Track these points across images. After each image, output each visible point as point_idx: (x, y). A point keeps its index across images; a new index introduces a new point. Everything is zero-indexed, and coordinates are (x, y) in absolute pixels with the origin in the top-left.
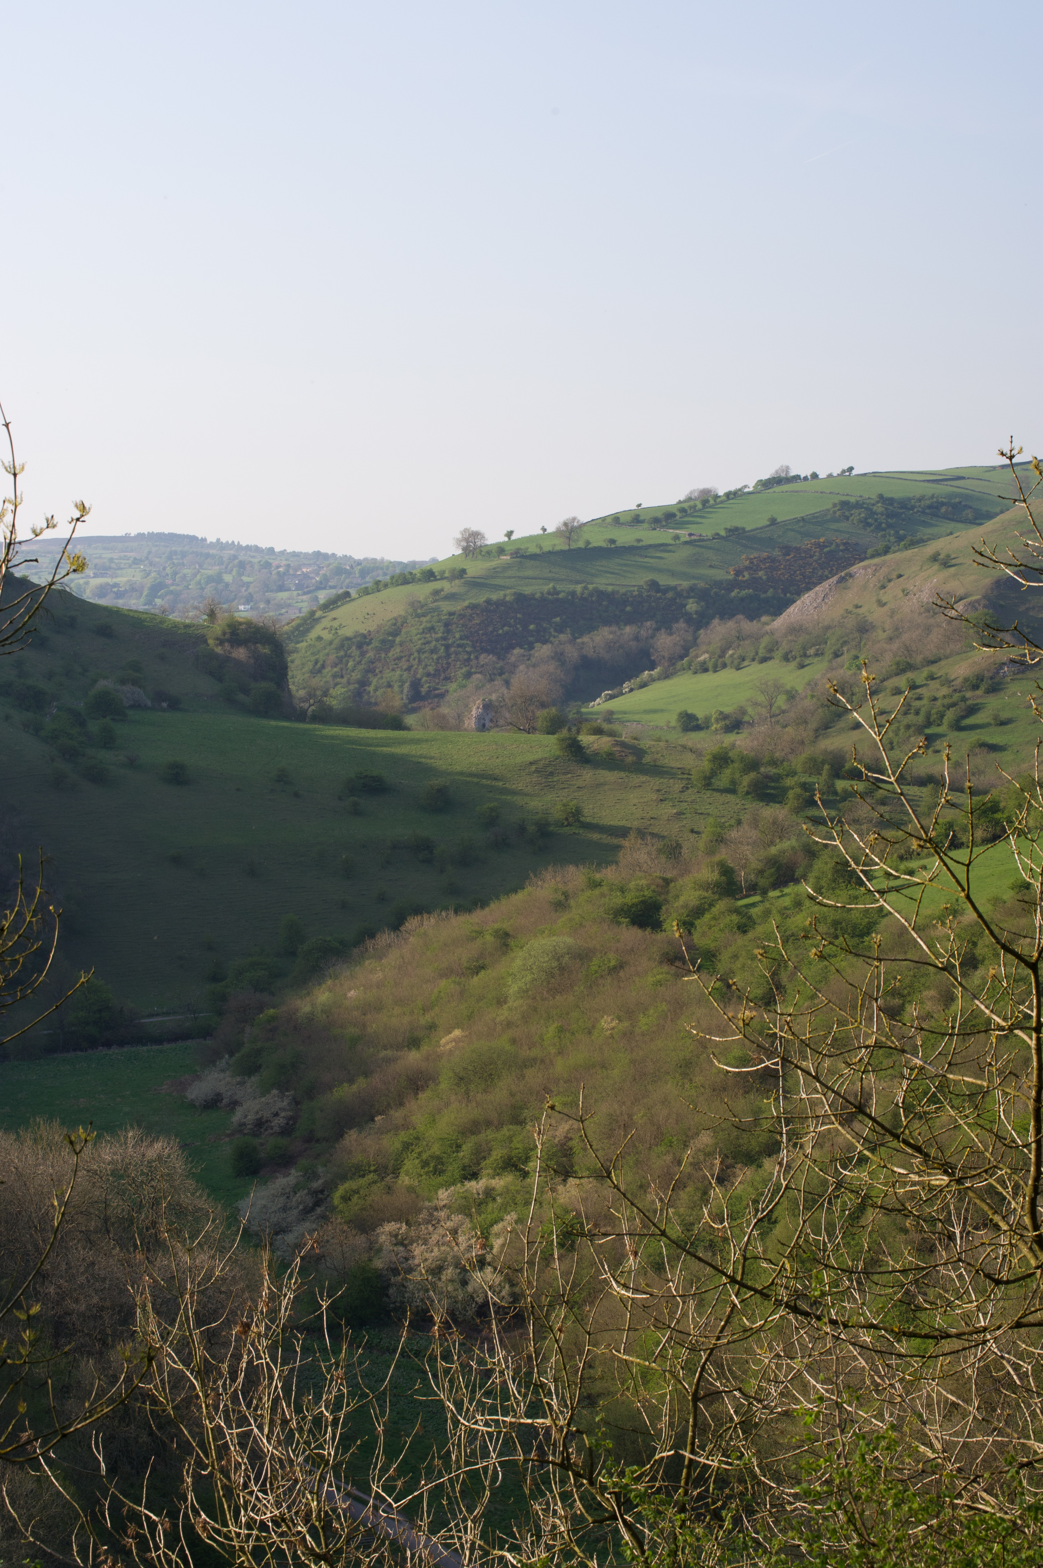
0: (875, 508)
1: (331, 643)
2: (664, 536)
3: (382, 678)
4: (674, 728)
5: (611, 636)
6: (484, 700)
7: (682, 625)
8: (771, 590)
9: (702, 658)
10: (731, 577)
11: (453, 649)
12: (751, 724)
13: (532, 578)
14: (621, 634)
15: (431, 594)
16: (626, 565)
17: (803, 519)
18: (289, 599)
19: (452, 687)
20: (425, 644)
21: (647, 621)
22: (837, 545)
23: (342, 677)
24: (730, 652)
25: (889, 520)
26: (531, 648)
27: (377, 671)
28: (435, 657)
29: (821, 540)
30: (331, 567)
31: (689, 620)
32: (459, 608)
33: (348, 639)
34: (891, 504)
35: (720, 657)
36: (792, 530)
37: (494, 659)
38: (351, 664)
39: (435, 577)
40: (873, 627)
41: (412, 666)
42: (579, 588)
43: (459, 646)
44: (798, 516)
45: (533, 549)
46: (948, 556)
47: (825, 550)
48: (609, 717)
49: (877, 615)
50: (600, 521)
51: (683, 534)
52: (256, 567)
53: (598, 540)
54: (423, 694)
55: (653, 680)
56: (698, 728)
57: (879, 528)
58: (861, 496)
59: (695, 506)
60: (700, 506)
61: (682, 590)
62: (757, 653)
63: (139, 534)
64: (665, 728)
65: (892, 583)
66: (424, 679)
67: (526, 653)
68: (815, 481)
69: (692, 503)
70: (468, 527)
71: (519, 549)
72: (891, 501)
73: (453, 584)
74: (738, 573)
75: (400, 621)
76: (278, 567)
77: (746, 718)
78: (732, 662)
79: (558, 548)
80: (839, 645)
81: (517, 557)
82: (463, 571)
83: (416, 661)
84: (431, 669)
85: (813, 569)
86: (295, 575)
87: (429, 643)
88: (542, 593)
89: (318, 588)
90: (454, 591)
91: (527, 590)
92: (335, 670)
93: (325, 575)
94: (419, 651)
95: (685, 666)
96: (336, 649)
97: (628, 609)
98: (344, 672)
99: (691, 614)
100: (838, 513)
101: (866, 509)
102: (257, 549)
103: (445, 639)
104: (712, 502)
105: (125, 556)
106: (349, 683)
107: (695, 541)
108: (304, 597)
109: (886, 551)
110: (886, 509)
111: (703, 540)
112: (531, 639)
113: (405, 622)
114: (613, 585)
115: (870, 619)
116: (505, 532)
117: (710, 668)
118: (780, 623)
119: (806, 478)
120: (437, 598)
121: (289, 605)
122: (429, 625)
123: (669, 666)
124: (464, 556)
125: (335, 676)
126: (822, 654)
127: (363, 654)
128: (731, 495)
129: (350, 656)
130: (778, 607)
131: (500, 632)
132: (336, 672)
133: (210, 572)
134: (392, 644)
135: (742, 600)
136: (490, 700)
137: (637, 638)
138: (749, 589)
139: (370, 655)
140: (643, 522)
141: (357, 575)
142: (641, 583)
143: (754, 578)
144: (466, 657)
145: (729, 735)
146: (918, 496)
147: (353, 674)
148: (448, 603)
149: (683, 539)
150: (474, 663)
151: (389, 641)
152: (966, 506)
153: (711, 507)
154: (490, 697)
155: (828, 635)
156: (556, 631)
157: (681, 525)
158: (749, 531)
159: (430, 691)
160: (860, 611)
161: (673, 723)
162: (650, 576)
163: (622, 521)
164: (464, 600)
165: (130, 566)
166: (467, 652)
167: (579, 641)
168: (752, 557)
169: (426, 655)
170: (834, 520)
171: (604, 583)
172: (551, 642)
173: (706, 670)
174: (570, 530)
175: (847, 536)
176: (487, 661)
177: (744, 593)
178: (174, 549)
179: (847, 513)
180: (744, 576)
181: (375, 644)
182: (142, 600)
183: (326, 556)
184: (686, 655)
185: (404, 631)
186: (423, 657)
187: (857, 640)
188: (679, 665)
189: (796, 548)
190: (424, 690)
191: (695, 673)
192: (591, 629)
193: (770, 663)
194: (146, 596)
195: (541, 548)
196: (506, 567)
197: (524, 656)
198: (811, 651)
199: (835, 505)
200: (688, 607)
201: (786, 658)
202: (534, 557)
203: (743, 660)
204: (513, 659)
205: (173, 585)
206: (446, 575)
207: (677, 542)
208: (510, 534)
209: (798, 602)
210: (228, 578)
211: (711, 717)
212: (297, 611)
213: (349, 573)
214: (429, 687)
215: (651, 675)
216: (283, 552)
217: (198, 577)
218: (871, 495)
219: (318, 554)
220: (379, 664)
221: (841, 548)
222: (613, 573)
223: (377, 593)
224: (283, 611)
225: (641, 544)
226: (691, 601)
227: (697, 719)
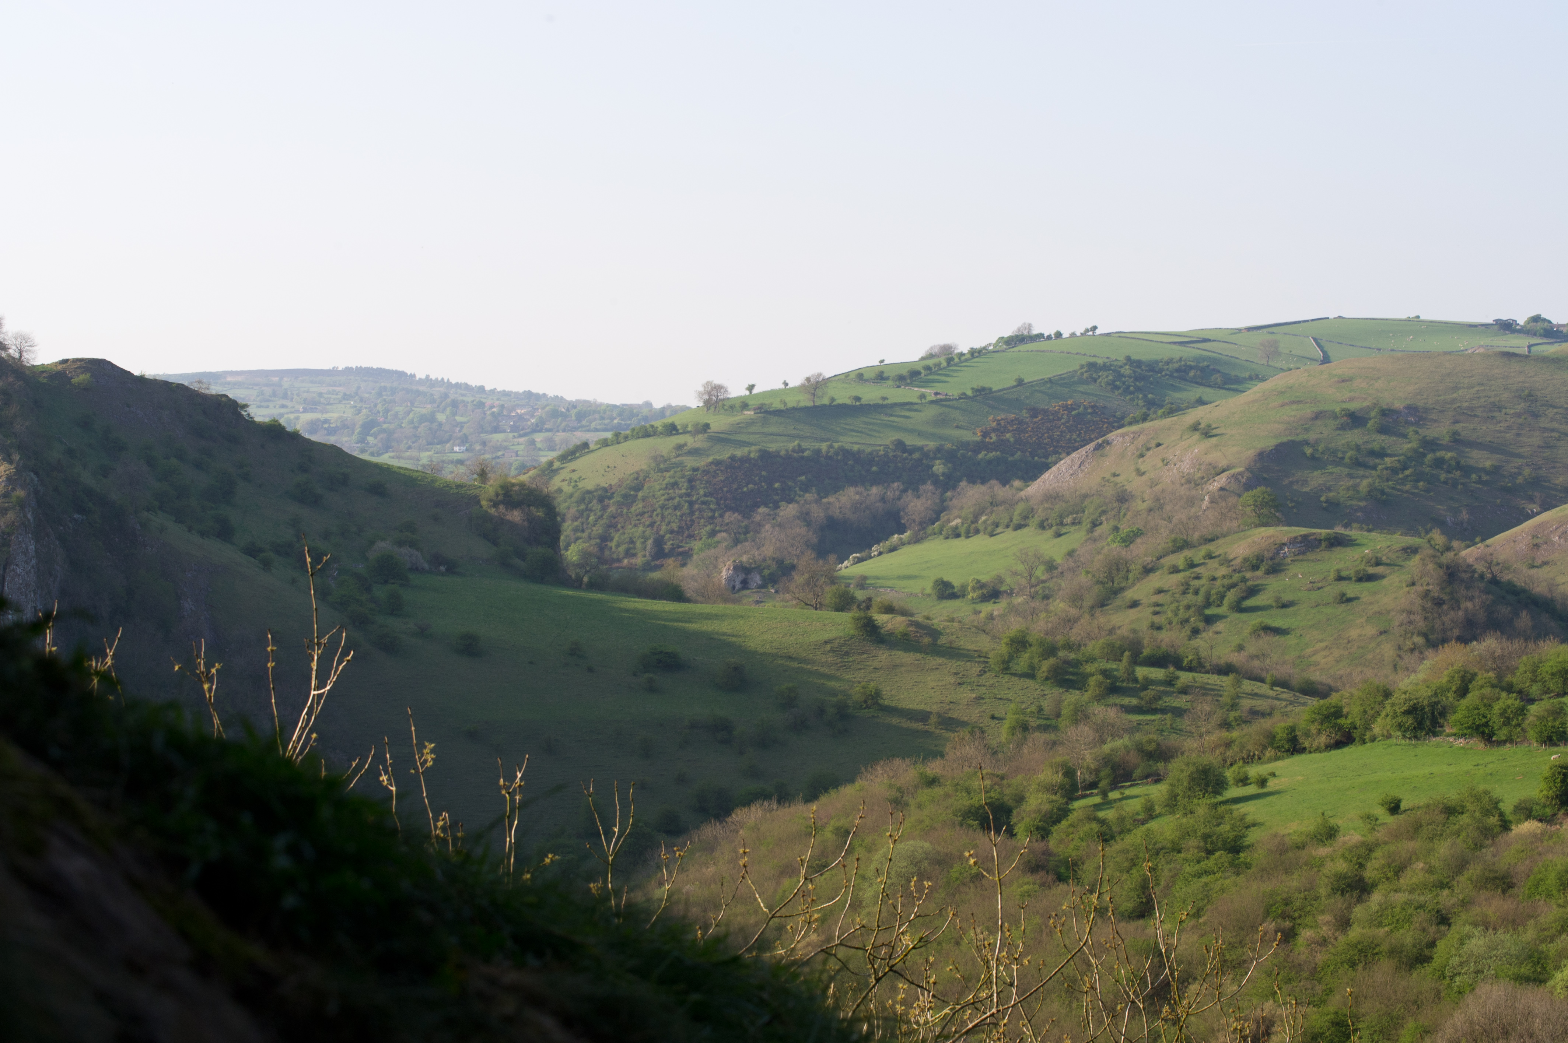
0: (1122, 370)
1: (571, 496)
2: (910, 394)
3: (624, 533)
4: (929, 595)
5: (857, 497)
6: (734, 561)
7: (929, 487)
8: (1019, 453)
9: (954, 523)
10: (978, 438)
11: (697, 506)
12: (1010, 594)
13: (777, 435)
14: (868, 495)
15: (675, 448)
16: (871, 424)
17: (1050, 380)
18: (505, 441)
19: (696, 545)
20: (668, 500)
21: (894, 482)
22: (1085, 408)
23: (583, 531)
24: (984, 518)
25: (1138, 383)
26: (776, 507)
27: (619, 526)
28: (679, 513)
29: (1069, 402)
30: (547, 409)
31: (936, 482)
32: (703, 463)
33: (589, 492)
34: (1139, 367)
35: (973, 522)
36: (1040, 392)
37: (740, 517)
38: (592, 518)
39: (677, 430)
40: (1132, 496)
41: (655, 523)
42: (824, 447)
43: (703, 503)
44: (1046, 376)
45: (777, 405)
46: (1209, 426)
47: (1073, 413)
48: (862, 582)
49: (1135, 485)
50: (843, 377)
51: (929, 392)
52: (470, 407)
53: (843, 396)
54: (666, 551)
55: (903, 544)
56: (954, 596)
57: (1127, 391)
58: (1108, 358)
59: (940, 364)
60: (944, 364)
61: (929, 451)
62: (1011, 520)
63: (347, 368)
64: (920, 595)
65: (1151, 452)
66: (668, 536)
67: (772, 513)
68: (1059, 340)
69: (935, 360)
70: (710, 379)
71: (762, 404)
72: (1138, 364)
73: (696, 439)
74: (985, 434)
75: (642, 475)
76: (492, 407)
77: (1003, 588)
78: (986, 529)
79: (802, 404)
80: (1097, 514)
81: (760, 413)
82: (707, 426)
83: (659, 517)
84: (674, 526)
85: (1061, 432)
86: (509, 417)
87: (672, 499)
88: (787, 451)
89: (534, 431)
90: (697, 446)
91: (772, 447)
92: (576, 523)
93: (541, 417)
94: (663, 507)
95: (936, 531)
96: (577, 502)
97: (874, 469)
98: (585, 527)
99: (937, 476)
100: (1085, 375)
101: (1114, 371)
102: (467, 387)
103: (688, 495)
104: (956, 360)
105: (334, 391)
106: (590, 538)
107: (941, 400)
108: (522, 440)
109: (1145, 418)
110: (1134, 372)
111: (950, 400)
112: (776, 497)
113: (647, 476)
114: (859, 444)
115: (1129, 488)
116: (747, 386)
117: (962, 533)
118: (1036, 488)
119: (1049, 337)
120: (680, 452)
121: (506, 448)
122: (672, 481)
123: (920, 530)
124: (705, 409)
125: (576, 530)
126: (1080, 523)
127: (604, 508)
128: (975, 353)
129: (591, 510)
130: (1032, 472)
131: (745, 489)
132: (577, 526)
133: (424, 411)
134: (634, 499)
135: (990, 462)
136: (741, 562)
137: (883, 499)
138: (996, 451)
139: (612, 509)
140: (887, 379)
141: (574, 418)
142: (888, 442)
143: (1002, 440)
144: (710, 514)
145: (986, 604)
146: (1166, 359)
147: (594, 529)
148: (691, 458)
149: (929, 398)
150: (718, 521)
151: (631, 495)
152: (1214, 370)
153: (956, 365)
154: (741, 559)
155: (1086, 503)
156: (801, 490)
157: (926, 383)
158: (995, 392)
159: (673, 549)
160: (1118, 479)
161: (929, 590)
162: (894, 436)
163: (866, 377)
164: (708, 456)
165: (340, 402)
166: (712, 510)
167: (824, 500)
168: (999, 418)
169: (669, 511)
170: (1082, 382)
171: (850, 442)
172: (797, 502)
173: (958, 536)
174: (815, 386)
175: (1095, 398)
176: (732, 519)
177: (992, 455)
178: (383, 384)
179: (1094, 375)
180: (991, 438)
181: (617, 498)
182: (355, 437)
183: (538, 397)
184: (938, 519)
185: (646, 486)
186: (666, 513)
187: (1116, 510)
188: (930, 529)
189: (1043, 410)
190: (667, 547)
191: (947, 538)
192: (836, 489)
193: (1025, 531)
194: (359, 433)
195: (785, 404)
196: (751, 423)
197: (769, 515)
198: (1068, 520)
199: (1082, 367)
200: (935, 468)
201: (1042, 526)
202: (778, 413)
203: (997, 526)
204: (758, 518)
205: (385, 423)
206: (689, 429)
207: (923, 401)
208: (751, 388)
209: (1054, 469)
210: (441, 417)
211: (968, 585)
212: (514, 454)
213: (565, 416)
214: (672, 544)
215: (901, 539)
216: (493, 391)
217: (411, 416)
218: (1118, 356)
219: (529, 395)
220: (620, 520)
221: (1090, 410)
222: (857, 432)
223: (617, 445)
224: (500, 453)
225: (886, 402)
226: (938, 462)
227: (953, 587)
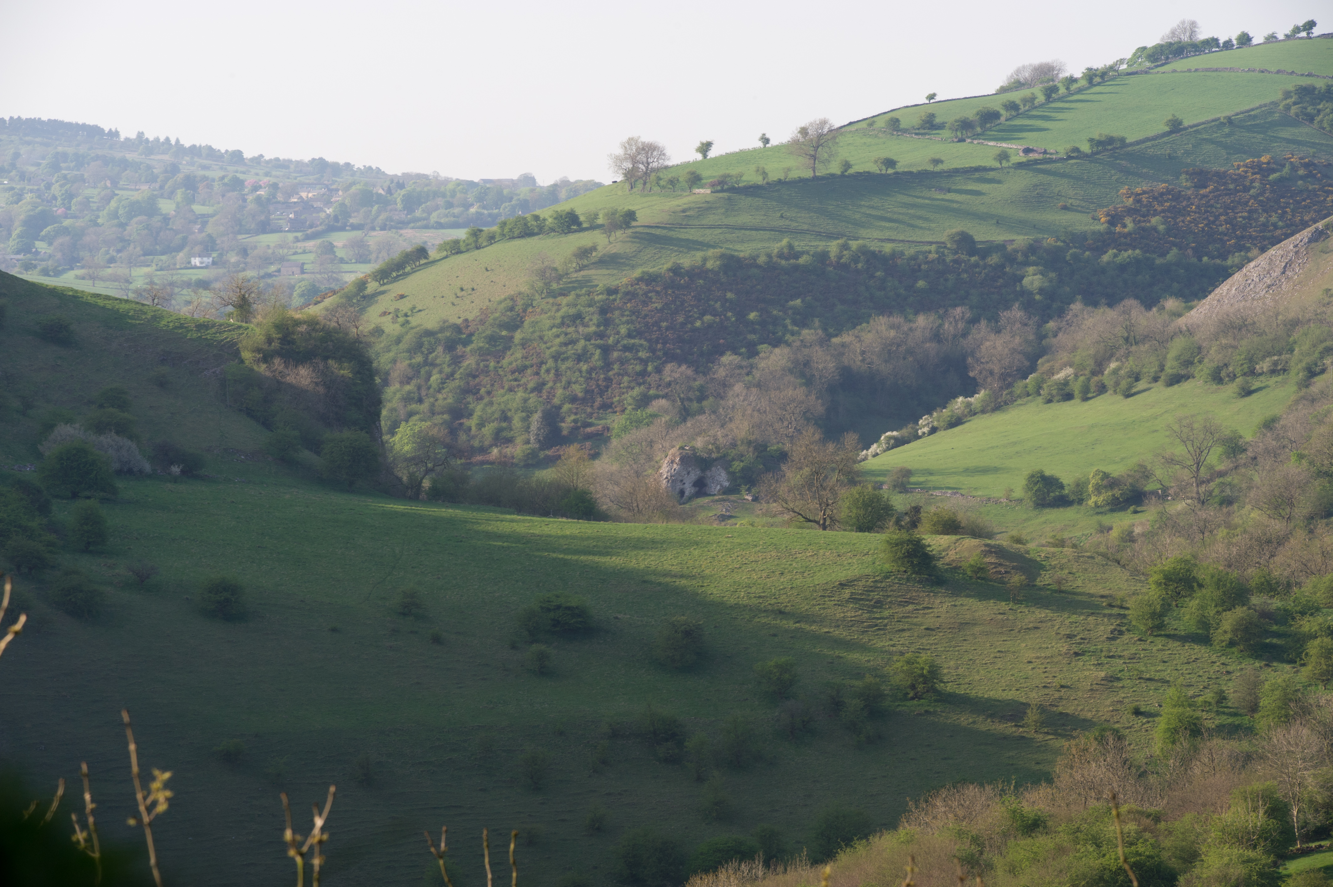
1: (398, 341)
2: (980, 153)
3: (491, 403)
4: (1020, 501)
5: (892, 333)
6: (682, 448)
7: (1016, 313)
8: (1175, 250)
9: (1061, 376)
10: (1101, 227)
11: (616, 354)
12: (1163, 496)
13: (751, 229)
14: (911, 329)
15: (575, 255)
16: (913, 206)
17: (1230, 121)
18: (281, 247)
19: (616, 421)
20: (566, 344)
21: (955, 306)
22: (1294, 168)
23: (420, 401)
24: (1113, 365)
26: (753, 353)
27: (483, 391)
28: (584, 367)
29: (1264, 159)
30: (353, 189)
31: (1029, 305)
32: (625, 280)
33: (429, 333)
35: (1094, 373)
36: (1212, 142)
37: (690, 372)
38: (435, 378)
39: (579, 224)
41: (544, 384)
42: (833, 247)
43: (626, 348)
44: (1222, 115)
45: (751, 177)
47: (1272, 177)
50: (864, 125)
51: (1015, 149)
52: (217, 186)
53: (865, 160)
54: (565, 433)
55: (973, 413)
56: (1063, 502)
59: (1033, 99)
60: (1041, 98)
61: (1016, 251)
62: (1163, 368)
64: (1005, 501)
66: (566, 407)
67: (744, 363)
68: (1245, 49)
69: (1025, 93)
70: (635, 135)
71: (726, 177)
73: (612, 239)
74: (1114, 219)
75: (520, 302)
76: (256, 188)
77: (1152, 487)
78: (1117, 384)
79: (794, 175)
80: (1317, 356)
81: (722, 191)
82: (630, 216)
83: (552, 375)
84: (578, 390)
85: (1250, 212)
86: (287, 205)
87: (573, 342)
88: (769, 256)
89: (332, 229)
90: (614, 251)
91: (744, 250)
92: (408, 388)
93: (343, 205)
94: (556, 357)
95: (1031, 389)
96: (409, 351)
97: (921, 284)
98: (423, 393)
99: (1031, 293)
100: (1294, 110)
102: (211, 152)
103: (601, 335)
104: (1062, 91)
106: (433, 413)
107: (1036, 162)
108: (310, 244)
111: (1051, 161)
112: (752, 337)
113: (529, 305)
114: (893, 241)
116: (698, 144)
117: (1077, 393)
118: (1205, 312)
119: (1228, 45)
120: (585, 262)
121: (282, 259)
122: (572, 311)
123: (1001, 389)
124: (627, 186)
125: (407, 399)
126: (1285, 371)
127: (456, 361)
128: (1095, 78)
129: (433, 365)
130: (1198, 283)
131: (698, 324)
132: (409, 392)
133: (136, 196)
134: (508, 343)
135: (1123, 268)
136: (694, 449)
137: (937, 337)
138: (1134, 248)
139: (470, 362)
140: (941, 127)
141: (399, 206)
142: (943, 237)
143: (1144, 229)
144: (638, 368)
145: (1120, 515)
147: (440, 396)
148: (605, 272)
149: (1015, 159)
150: (653, 379)
151: (502, 337)
153: (1061, 99)
154: (693, 444)
155: (1296, 336)
156: (795, 323)
157: (1010, 133)
158: (1132, 144)
159: (577, 428)
161: (1019, 493)
162: (954, 227)
163: (903, 124)
164: (633, 267)
166: (641, 360)
167: (835, 340)
168: (1138, 190)
169: (569, 364)
170: (1287, 122)
171: (877, 238)
172: (788, 344)
173: (1069, 397)
174: (816, 142)
175: (1312, 151)
176: (677, 375)
177: (1126, 255)
178: (60, 149)
179: (1310, 109)
180: (1125, 226)
181: (478, 343)
182: (12, 243)
183: (336, 169)
184: (1032, 368)
185: (528, 321)
186: (563, 367)
188: (1019, 387)
189: (1217, 174)
190: (566, 426)
191: (1049, 401)
192: (856, 320)
193: (1187, 386)
194: (19, 236)
195: (765, 174)
196: (705, 209)
197: (741, 367)
198: (1265, 366)
199: (1287, 95)
200: (1026, 281)
201: (1218, 377)
202: (752, 190)
203: (1138, 379)
204: (721, 373)
205: (66, 217)
206: (600, 221)
207: (1005, 164)
208: (705, 148)
209: (1238, 276)
210: (167, 206)
211: (1086, 483)
212: (297, 270)
213: (384, 202)
214: (575, 421)
215: (969, 405)
216: (258, 160)
217: (113, 204)
219: (320, 165)
220: (485, 380)
221: (1301, 172)
222: (890, 220)
223: (477, 252)
224: (273, 268)
225: (939, 168)
226: (1031, 269)
227: (1062, 487)
